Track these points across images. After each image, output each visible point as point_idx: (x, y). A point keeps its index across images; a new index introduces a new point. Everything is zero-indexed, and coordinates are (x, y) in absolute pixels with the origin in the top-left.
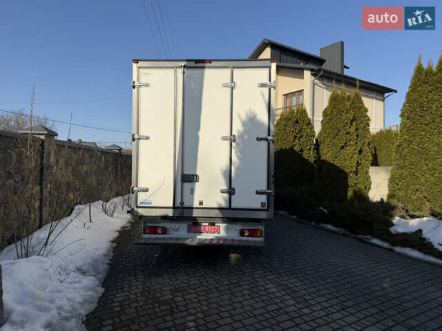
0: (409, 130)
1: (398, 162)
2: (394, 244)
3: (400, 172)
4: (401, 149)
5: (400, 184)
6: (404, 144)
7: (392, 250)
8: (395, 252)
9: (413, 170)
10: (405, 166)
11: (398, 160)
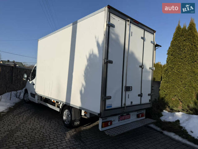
0: (172, 61)
1: (165, 79)
2: (164, 129)
3: (166, 85)
4: (167, 72)
5: (166, 91)
6: (169, 70)
7: (162, 133)
8: (164, 135)
9: (173, 84)
10: (169, 82)
11: (165, 78)
